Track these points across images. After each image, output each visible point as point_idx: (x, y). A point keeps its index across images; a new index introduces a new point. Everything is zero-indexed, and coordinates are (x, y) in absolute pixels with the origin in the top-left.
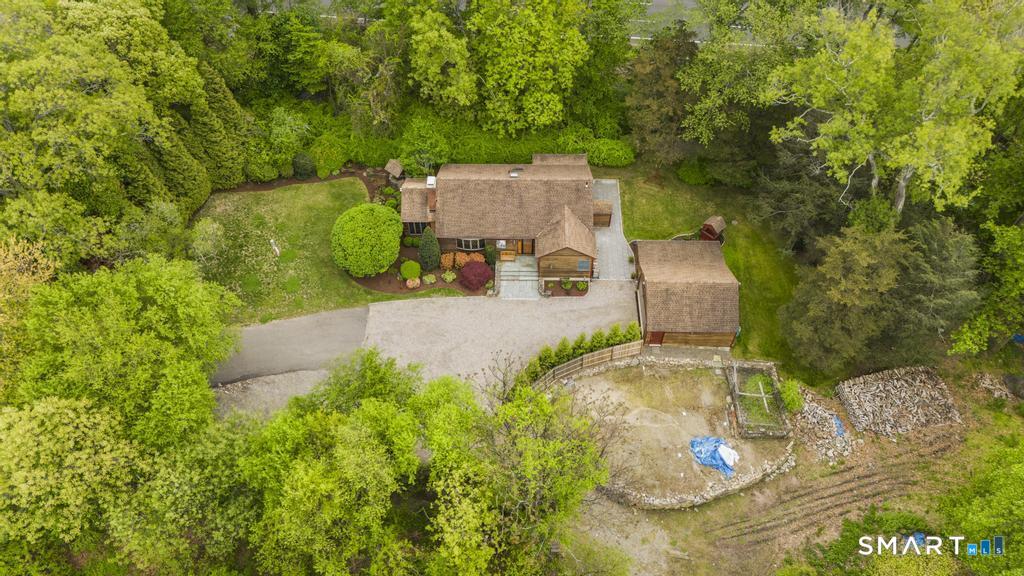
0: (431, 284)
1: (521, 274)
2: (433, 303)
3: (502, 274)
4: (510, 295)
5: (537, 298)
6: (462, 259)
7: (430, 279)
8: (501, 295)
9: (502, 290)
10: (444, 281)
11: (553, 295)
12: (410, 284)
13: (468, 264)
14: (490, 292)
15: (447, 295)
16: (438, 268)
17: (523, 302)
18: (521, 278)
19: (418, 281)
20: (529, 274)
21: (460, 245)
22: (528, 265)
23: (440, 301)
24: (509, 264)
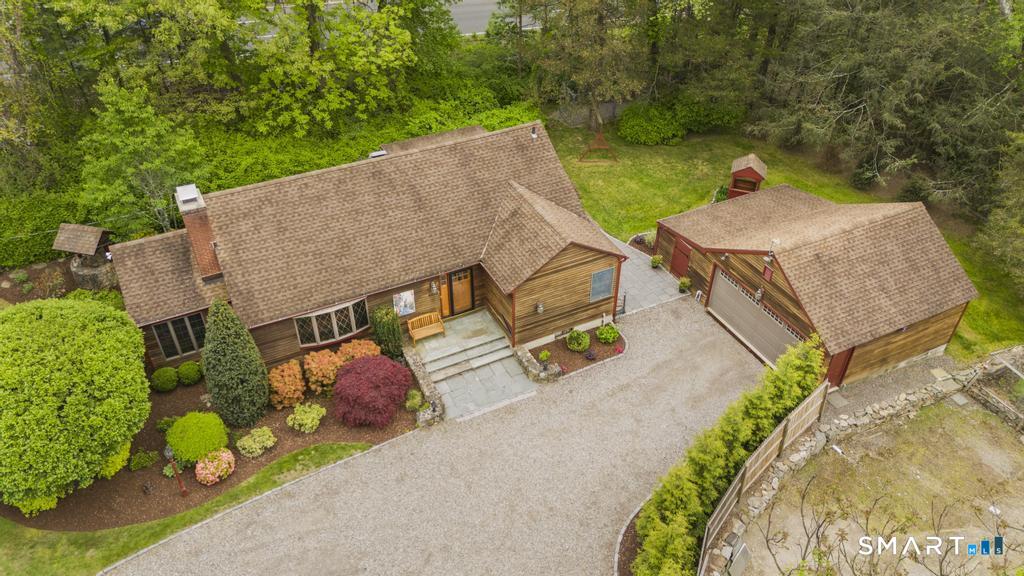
0: (267, 450)
1: (471, 354)
2: (290, 496)
3: (429, 368)
4: (471, 407)
5: (532, 391)
6: (324, 364)
7: (259, 438)
8: (451, 413)
9: (447, 400)
10: (296, 432)
11: (562, 373)
12: (207, 471)
13: (343, 372)
14: (425, 415)
15: (318, 465)
16: (271, 407)
17: (510, 410)
18: (475, 364)
19: (227, 456)
20: (488, 348)
21: (307, 333)
22: (477, 333)
23: (306, 483)
24: (433, 343)
